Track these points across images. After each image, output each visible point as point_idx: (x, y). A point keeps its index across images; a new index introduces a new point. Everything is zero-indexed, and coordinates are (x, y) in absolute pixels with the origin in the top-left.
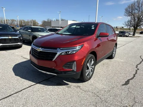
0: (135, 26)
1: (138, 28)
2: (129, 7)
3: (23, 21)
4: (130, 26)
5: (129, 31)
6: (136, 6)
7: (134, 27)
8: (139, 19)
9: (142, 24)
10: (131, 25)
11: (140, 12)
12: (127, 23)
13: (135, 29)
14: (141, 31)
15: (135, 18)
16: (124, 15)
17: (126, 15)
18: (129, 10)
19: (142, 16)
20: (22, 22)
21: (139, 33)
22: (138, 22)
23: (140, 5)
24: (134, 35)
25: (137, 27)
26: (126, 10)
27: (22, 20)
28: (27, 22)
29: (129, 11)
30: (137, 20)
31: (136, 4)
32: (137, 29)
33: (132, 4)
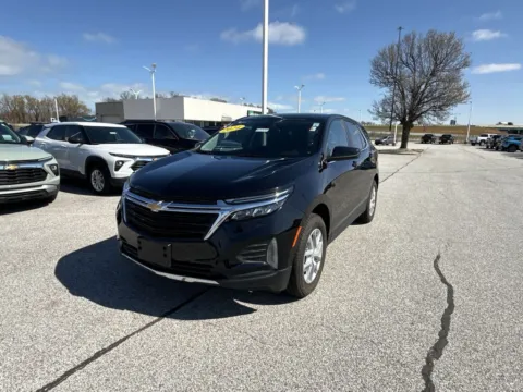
0: (404, 118)
1: (415, 123)
2: (383, 54)
3: (26, 101)
4: (392, 118)
5: (389, 133)
6: (404, 55)
7: (403, 121)
8: (415, 94)
9: (425, 112)
10: (394, 115)
11: (417, 74)
12: (381, 109)
13: (407, 126)
14: (423, 134)
15: (403, 93)
16: (371, 81)
17: (376, 82)
18: (383, 64)
19: (423, 87)
20: (23, 103)
21: (419, 140)
22: (412, 104)
23: (416, 51)
24: (404, 146)
25: (411, 121)
26: (376, 65)
27: (23, 95)
28: (42, 103)
29: (385, 69)
30: (409, 97)
31: (404, 47)
32: (412, 126)
33: (393, 47)
